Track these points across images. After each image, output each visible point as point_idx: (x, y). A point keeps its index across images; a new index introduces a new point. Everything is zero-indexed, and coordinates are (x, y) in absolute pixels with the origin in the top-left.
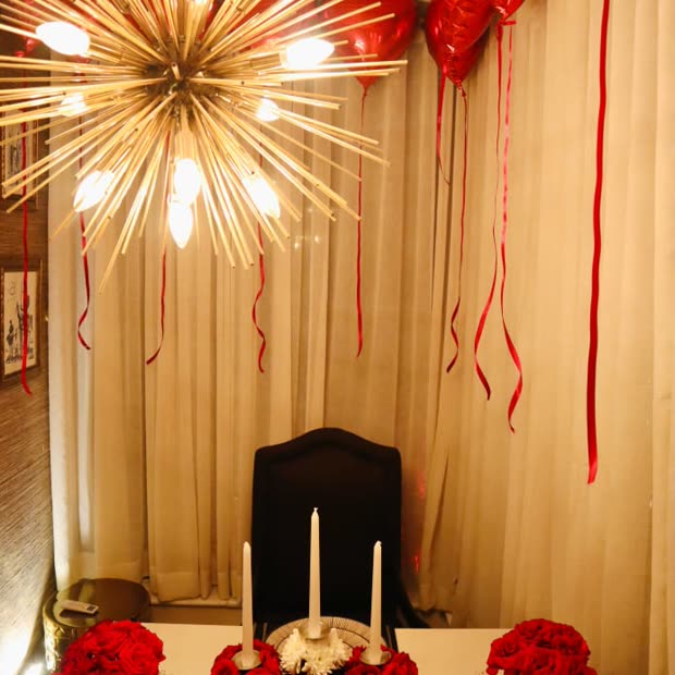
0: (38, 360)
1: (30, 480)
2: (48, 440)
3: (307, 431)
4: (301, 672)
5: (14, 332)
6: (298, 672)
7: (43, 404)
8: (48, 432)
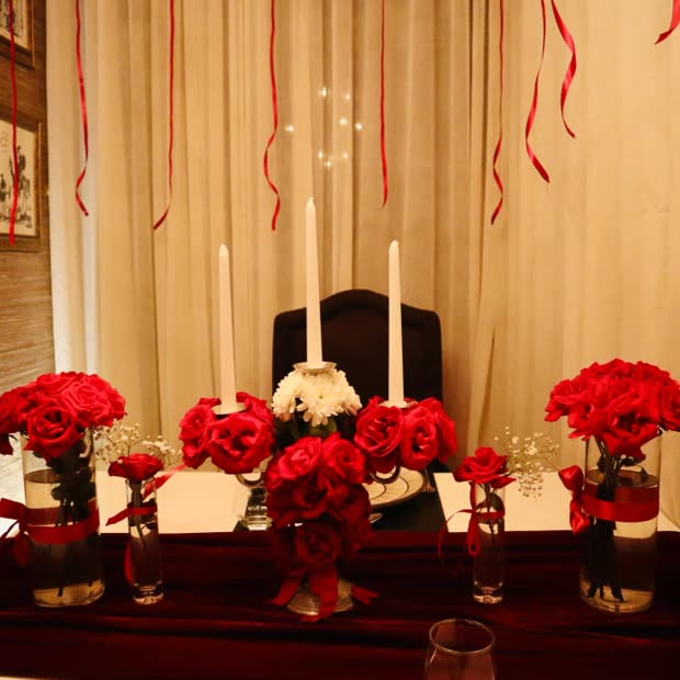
0: (38, 231)
1: (29, 363)
2: (51, 326)
3: (334, 293)
4: (296, 412)
5: (7, 189)
6: (292, 411)
7: (44, 284)
8: (51, 318)
